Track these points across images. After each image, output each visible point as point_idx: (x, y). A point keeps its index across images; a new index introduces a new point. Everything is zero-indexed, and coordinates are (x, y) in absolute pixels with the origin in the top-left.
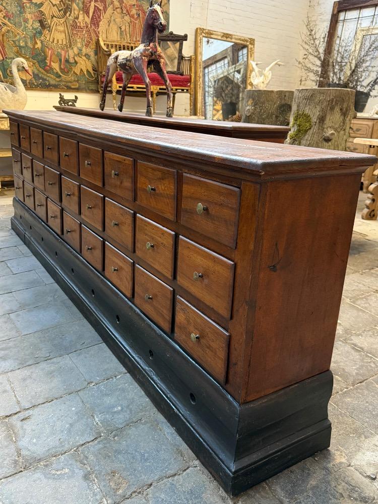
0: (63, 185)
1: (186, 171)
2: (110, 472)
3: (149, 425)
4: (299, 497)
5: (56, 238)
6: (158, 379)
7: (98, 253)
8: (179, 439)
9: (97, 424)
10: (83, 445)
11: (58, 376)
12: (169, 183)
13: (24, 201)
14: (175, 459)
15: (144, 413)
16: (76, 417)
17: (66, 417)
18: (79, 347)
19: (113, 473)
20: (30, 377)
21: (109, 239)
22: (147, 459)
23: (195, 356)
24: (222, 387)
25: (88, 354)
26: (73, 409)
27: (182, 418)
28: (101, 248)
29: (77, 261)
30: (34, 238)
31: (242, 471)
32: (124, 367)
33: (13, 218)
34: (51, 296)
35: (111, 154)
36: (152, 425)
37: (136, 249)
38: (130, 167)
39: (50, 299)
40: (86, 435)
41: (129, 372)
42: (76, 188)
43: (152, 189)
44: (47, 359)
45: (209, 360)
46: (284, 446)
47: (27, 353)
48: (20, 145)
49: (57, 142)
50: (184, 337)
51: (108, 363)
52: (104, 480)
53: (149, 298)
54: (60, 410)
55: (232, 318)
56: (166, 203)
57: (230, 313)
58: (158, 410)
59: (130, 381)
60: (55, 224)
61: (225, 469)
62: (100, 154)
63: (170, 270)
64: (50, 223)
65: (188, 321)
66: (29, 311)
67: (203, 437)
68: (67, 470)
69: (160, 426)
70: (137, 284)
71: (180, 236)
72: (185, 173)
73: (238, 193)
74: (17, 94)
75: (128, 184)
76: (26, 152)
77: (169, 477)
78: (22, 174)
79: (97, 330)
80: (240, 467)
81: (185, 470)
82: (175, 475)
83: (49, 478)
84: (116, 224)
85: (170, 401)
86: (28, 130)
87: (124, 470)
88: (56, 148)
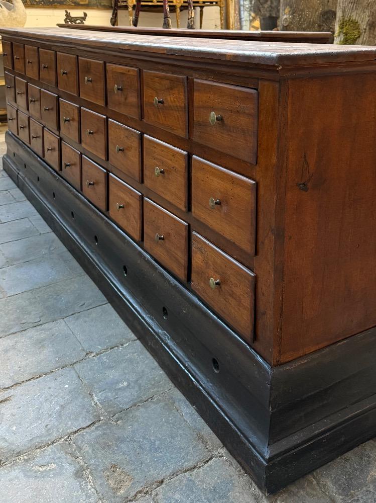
0: (61, 110)
1: (197, 76)
2: (109, 466)
3: (162, 404)
4: (357, 493)
5: (53, 175)
6: (174, 344)
7: (101, 188)
8: (200, 421)
9: (96, 404)
10: (76, 432)
11: (50, 346)
12: (179, 93)
13: (18, 134)
14: (194, 447)
15: (156, 389)
16: (69, 397)
17: (56, 396)
18: (77, 309)
19: (114, 467)
20: (14, 348)
21: (113, 169)
22: (159, 448)
23: (216, 309)
24: (249, 345)
25: (88, 317)
26: (66, 386)
27: (203, 391)
28: (104, 182)
29: (77, 201)
30: (29, 179)
31: (279, 458)
32: (133, 332)
33: (5, 157)
34: (46, 248)
35: (114, 66)
36: (166, 404)
37: (145, 178)
38: (136, 79)
39: (44, 251)
40: (80, 419)
41: (139, 339)
42: (76, 111)
43: (159, 102)
44: (36, 325)
45: (233, 311)
46: (333, 424)
47: (12, 317)
48: (13, 68)
49: (54, 59)
50: (202, 285)
51: (113, 329)
52: (101, 477)
53: (160, 239)
54: (50, 388)
55: (256, 253)
56: (176, 116)
57: (254, 246)
58: (175, 385)
59: (140, 350)
60: (52, 158)
61: (257, 457)
62: (101, 68)
63: (184, 199)
64: (46, 158)
65: (207, 263)
66: (17, 267)
67: (229, 415)
68: (54, 466)
69: (176, 404)
70: (146, 223)
71: (194, 156)
72: (196, 78)
73: (256, 96)
74: (13, 12)
75: (133, 99)
76: (20, 75)
77: (186, 471)
78: (16, 102)
79: (100, 288)
80: (277, 452)
81: (207, 461)
82: (194, 468)
83: (29, 477)
84: (120, 150)
85: (188, 371)
86: (23, 49)
87: (128, 463)
88: (54, 66)
